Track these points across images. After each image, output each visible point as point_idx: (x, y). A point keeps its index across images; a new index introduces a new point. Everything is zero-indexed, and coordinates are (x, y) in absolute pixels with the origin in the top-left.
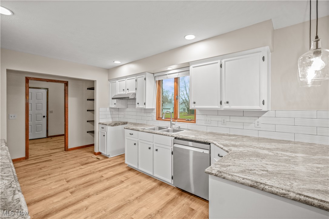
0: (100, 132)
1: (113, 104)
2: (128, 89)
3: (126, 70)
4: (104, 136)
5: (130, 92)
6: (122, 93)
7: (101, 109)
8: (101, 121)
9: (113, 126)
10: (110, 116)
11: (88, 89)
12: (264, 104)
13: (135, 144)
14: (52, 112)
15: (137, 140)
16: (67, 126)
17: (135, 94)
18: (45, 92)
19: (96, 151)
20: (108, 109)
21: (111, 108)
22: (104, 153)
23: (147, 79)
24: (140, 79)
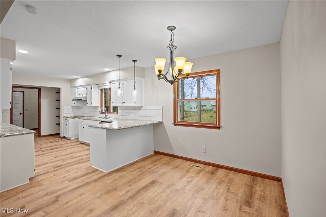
0: (64, 123)
1: (73, 103)
2: (82, 94)
3: (81, 82)
4: (67, 125)
5: (83, 96)
6: (79, 96)
7: (65, 107)
8: (65, 116)
9: (73, 118)
10: (72, 112)
11: (56, 93)
12: (135, 103)
13: (83, 128)
14: (27, 110)
15: (84, 125)
16: (40, 120)
17: (86, 97)
18: (21, 94)
19: (62, 135)
20: (71, 107)
21: (72, 107)
22: (67, 136)
23: (92, 88)
24: (89, 88)
